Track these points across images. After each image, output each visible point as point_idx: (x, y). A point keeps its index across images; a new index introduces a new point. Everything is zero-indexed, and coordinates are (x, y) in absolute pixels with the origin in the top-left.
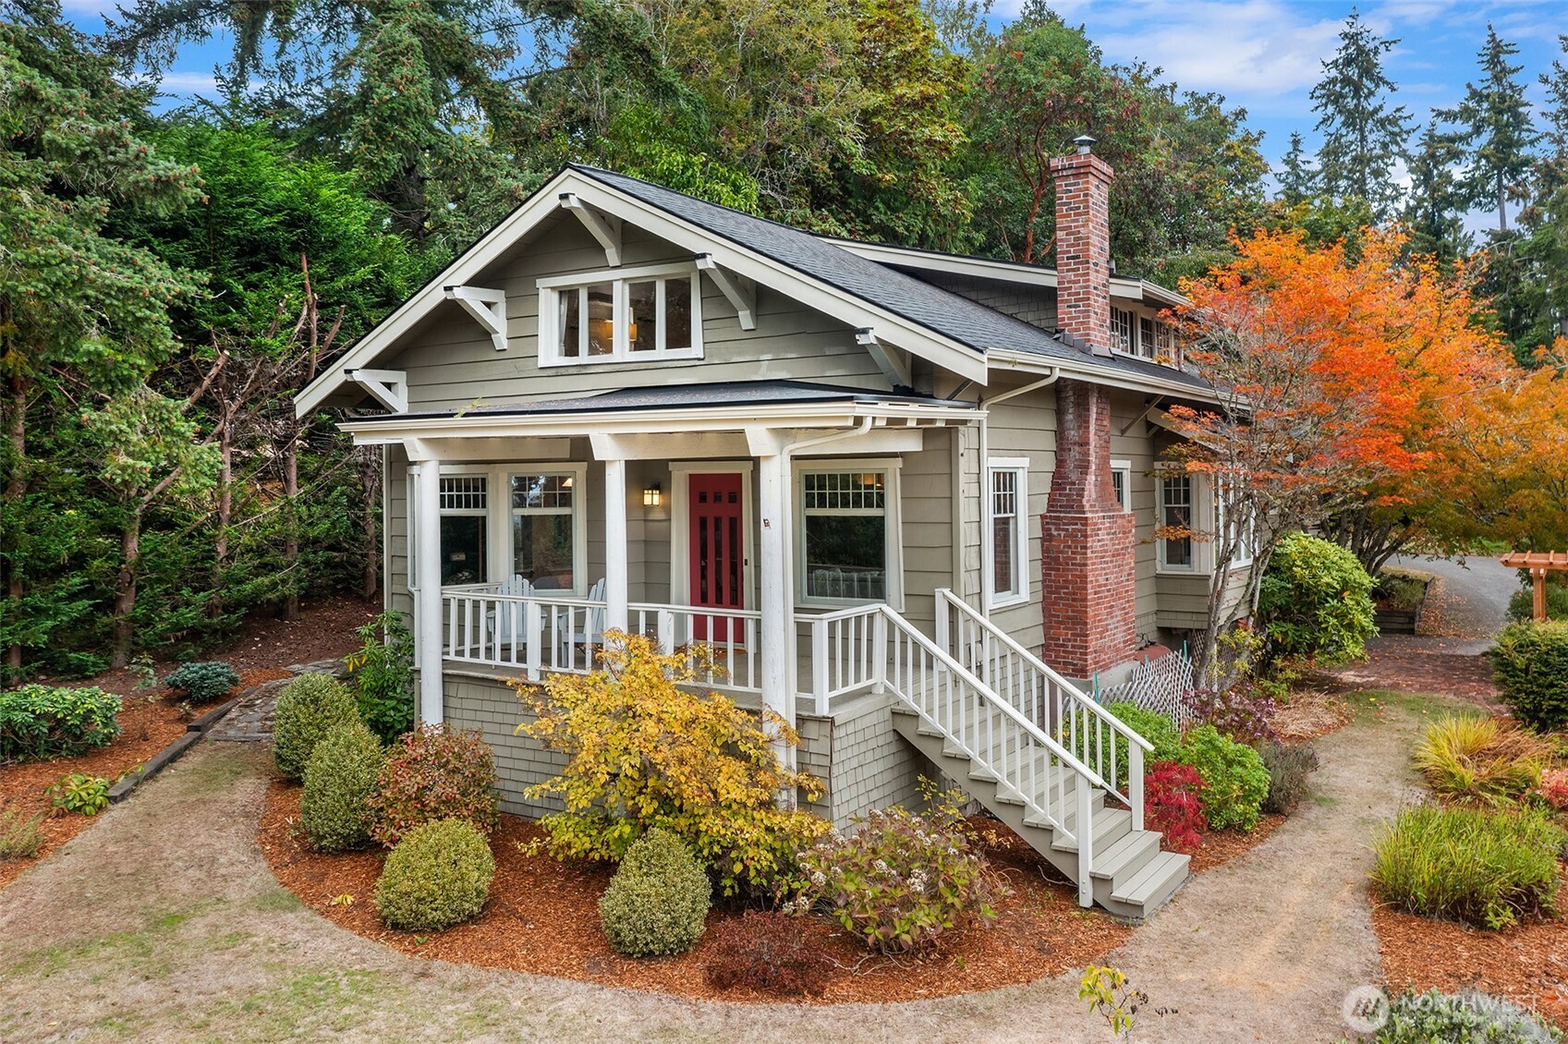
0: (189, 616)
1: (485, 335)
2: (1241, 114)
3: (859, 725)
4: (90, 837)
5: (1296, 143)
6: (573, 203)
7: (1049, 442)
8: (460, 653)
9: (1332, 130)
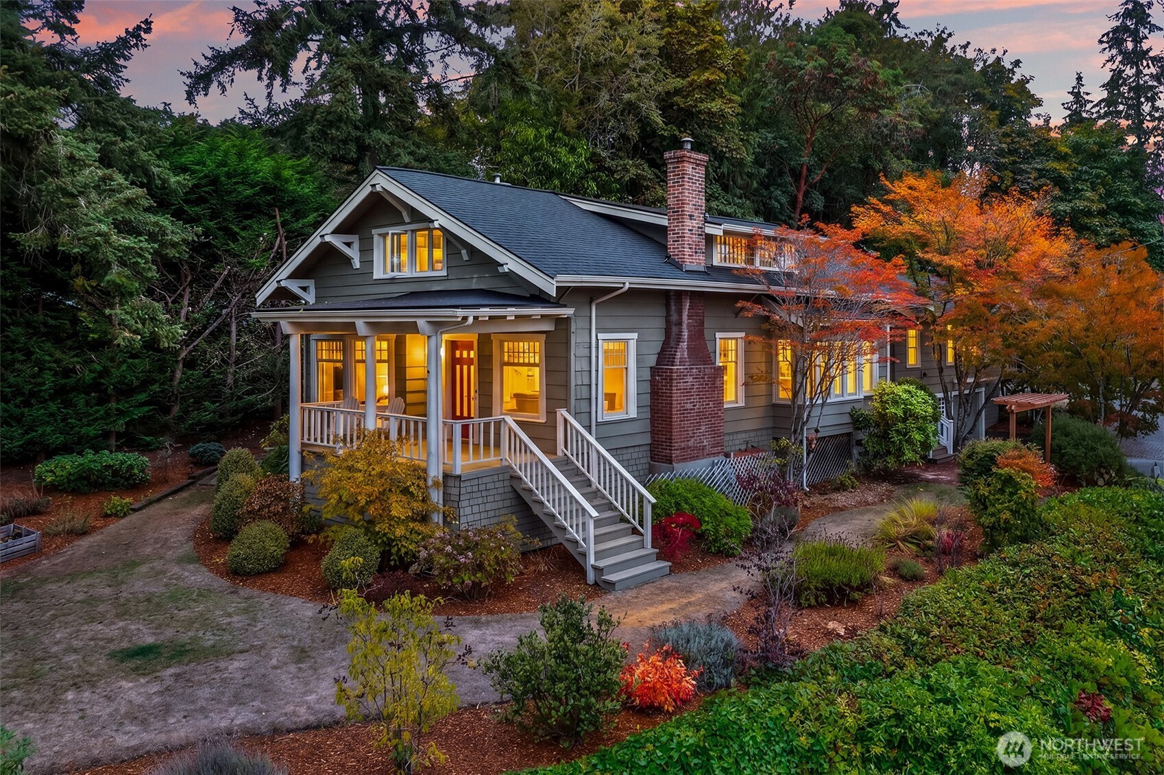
0: (207, 417)
1: (348, 260)
2: (1017, 63)
3: (485, 480)
4: (114, 527)
5: (1079, 78)
6: (378, 188)
7: (659, 323)
8: (309, 440)
9: (1114, 67)
